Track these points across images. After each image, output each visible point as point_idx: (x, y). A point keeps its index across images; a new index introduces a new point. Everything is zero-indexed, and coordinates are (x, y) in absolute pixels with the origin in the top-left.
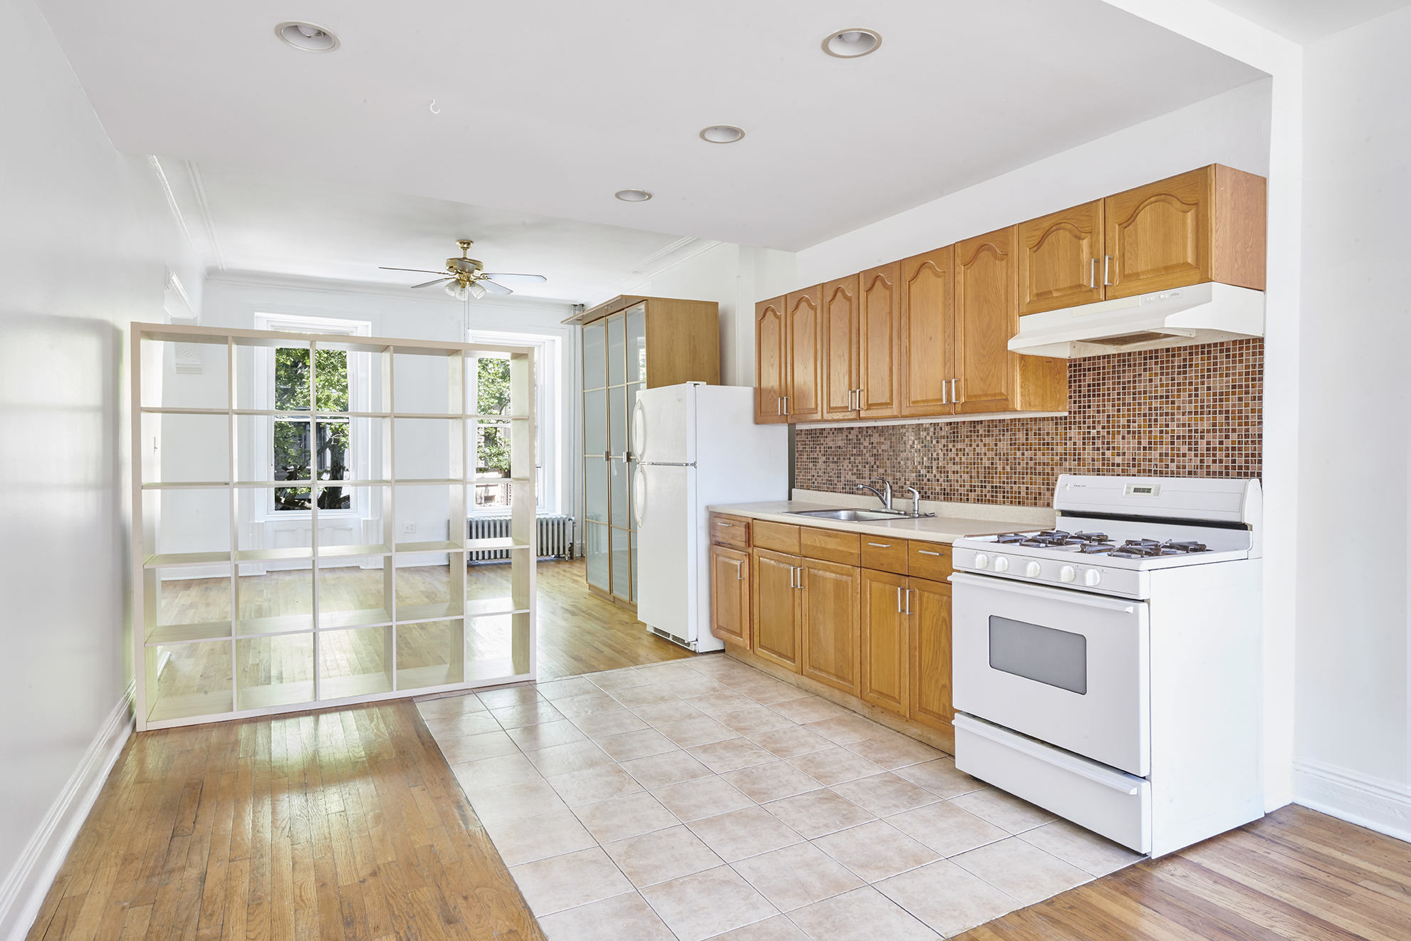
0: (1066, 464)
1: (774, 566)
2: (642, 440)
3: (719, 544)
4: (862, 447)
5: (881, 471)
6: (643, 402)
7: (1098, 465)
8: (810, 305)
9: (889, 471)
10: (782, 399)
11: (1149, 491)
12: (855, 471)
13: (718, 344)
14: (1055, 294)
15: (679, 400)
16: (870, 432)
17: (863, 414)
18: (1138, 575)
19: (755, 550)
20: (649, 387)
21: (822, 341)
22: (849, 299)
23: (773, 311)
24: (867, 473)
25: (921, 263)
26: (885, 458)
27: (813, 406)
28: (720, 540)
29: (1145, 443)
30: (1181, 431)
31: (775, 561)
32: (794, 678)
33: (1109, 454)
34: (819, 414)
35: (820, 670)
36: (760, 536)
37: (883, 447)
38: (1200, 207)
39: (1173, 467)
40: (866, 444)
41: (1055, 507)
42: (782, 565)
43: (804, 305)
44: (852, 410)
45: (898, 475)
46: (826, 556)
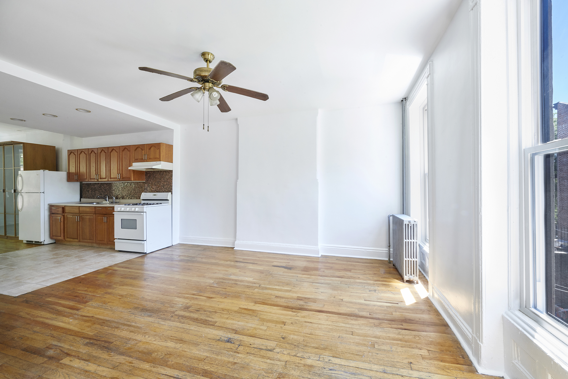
0: (145, 191)
1: (71, 217)
2: (21, 185)
3: (53, 214)
4: (102, 188)
5: (107, 193)
6: (22, 175)
7: (150, 191)
8: (85, 153)
9: (109, 193)
10: (76, 176)
11: (156, 195)
12: (100, 193)
13: (55, 158)
14: (139, 160)
15: (37, 175)
16: (104, 184)
17: (99, 180)
18: (144, 208)
19: (65, 214)
20: (24, 170)
21: (88, 162)
22: (96, 154)
23: (73, 153)
24: (103, 194)
25: (113, 149)
26: (108, 190)
27: (86, 178)
28: (53, 212)
29: (157, 187)
30: (162, 185)
31: (72, 216)
32: (78, 244)
33: (152, 189)
34: (87, 180)
35: (85, 239)
36: (67, 210)
37: (107, 188)
38: (159, 149)
39: (161, 191)
40: (103, 187)
41: (141, 199)
42: (74, 217)
43: (83, 153)
44: (96, 179)
45: (111, 194)
46: (86, 213)
